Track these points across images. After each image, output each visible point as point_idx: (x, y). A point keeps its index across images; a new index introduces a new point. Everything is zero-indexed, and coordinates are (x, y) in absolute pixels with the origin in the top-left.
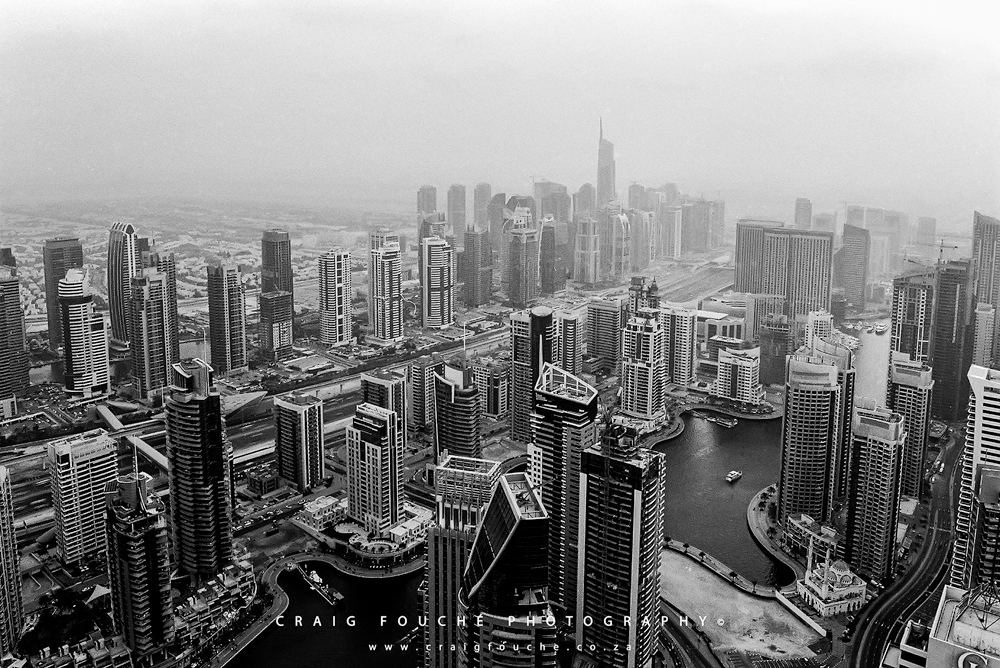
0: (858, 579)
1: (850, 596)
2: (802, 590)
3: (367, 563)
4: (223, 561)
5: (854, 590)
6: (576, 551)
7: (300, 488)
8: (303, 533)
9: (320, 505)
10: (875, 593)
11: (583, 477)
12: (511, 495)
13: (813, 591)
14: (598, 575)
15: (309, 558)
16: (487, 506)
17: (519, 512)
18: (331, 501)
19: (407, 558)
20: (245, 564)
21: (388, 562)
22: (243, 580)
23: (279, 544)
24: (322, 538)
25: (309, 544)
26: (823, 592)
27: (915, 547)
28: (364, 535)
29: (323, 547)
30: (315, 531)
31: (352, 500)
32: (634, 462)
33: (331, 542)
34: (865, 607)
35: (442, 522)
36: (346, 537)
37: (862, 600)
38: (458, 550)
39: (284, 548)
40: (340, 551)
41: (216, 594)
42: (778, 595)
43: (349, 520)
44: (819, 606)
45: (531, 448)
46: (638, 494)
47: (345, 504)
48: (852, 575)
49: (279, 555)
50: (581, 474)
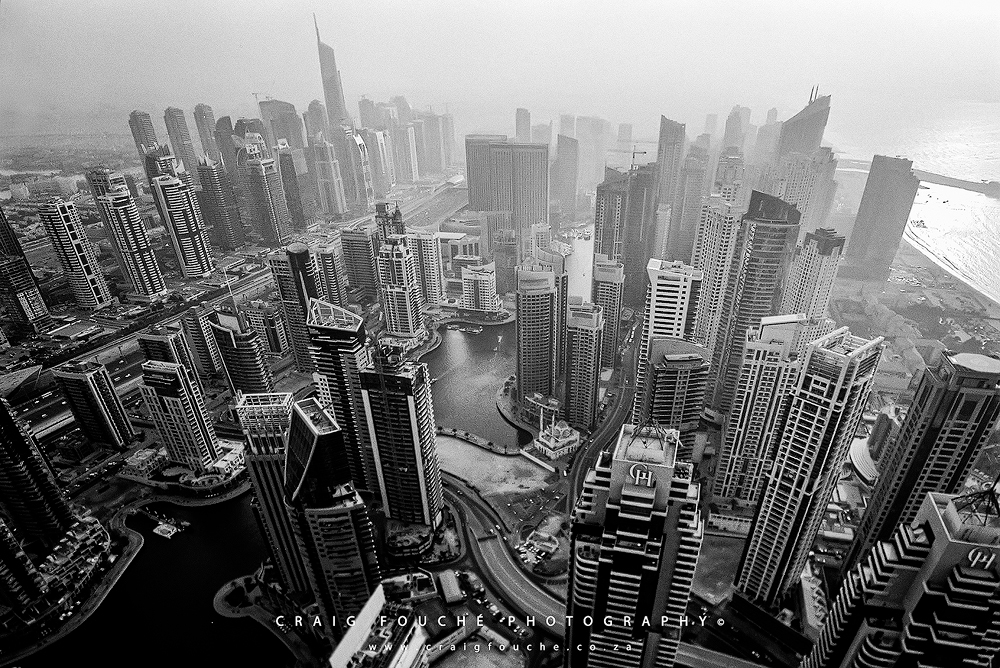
0: (574, 431)
1: (569, 443)
2: (538, 445)
3: (202, 494)
4: (67, 521)
5: (572, 438)
6: (371, 450)
7: (116, 448)
8: (133, 483)
9: (140, 457)
10: (585, 438)
11: (365, 393)
12: (306, 418)
13: (545, 445)
14: (392, 464)
15: (149, 501)
16: (288, 430)
17: (316, 431)
18: (149, 453)
19: (236, 483)
20: (88, 519)
21: (221, 490)
22: (93, 532)
23: (114, 497)
24: (153, 483)
25: (143, 491)
26: (552, 444)
27: (611, 402)
28: (192, 474)
29: (157, 490)
30: (145, 480)
31: (169, 448)
32: (403, 375)
33: (163, 485)
34: (579, 448)
35: (254, 450)
36: (176, 478)
37: (577, 444)
38: (274, 468)
39: (121, 498)
40: (174, 491)
41: (72, 548)
42: (522, 452)
43: (173, 465)
44: (550, 453)
45: (316, 377)
46: (410, 399)
47: (164, 452)
48: (569, 429)
49: (118, 506)
50: (362, 391)
